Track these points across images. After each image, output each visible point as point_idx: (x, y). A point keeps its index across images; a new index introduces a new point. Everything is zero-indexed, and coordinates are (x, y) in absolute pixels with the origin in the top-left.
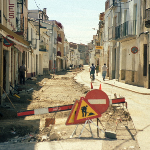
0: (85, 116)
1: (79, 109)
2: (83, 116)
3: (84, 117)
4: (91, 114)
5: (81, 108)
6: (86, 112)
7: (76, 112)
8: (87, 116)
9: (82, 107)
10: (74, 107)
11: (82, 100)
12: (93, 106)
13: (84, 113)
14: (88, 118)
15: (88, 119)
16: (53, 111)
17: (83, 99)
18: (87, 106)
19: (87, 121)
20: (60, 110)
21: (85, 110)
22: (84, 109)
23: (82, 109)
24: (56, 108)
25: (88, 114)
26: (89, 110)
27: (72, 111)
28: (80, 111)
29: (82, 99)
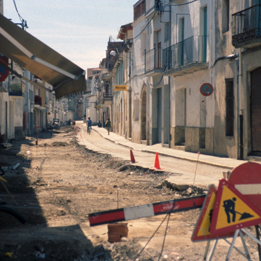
0: (234, 220)
1: (219, 205)
2: (229, 221)
3: (232, 223)
4: (245, 216)
5: (222, 204)
6: (234, 213)
7: (212, 211)
8: (237, 221)
9: (225, 202)
10: (208, 201)
11: (223, 185)
12: (247, 199)
13: (231, 215)
14: (239, 225)
15: (240, 228)
16: (162, 211)
17: (225, 184)
18: (234, 199)
19: (238, 231)
20: (177, 207)
21: (231, 208)
22: (229, 206)
23: (225, 206)
24: (170, 205)
25: (238, 216)
26: (241, 207)
27: (205, 210)
28: (222, 210)
29: (224, 183)
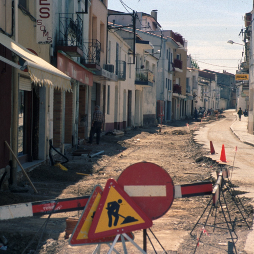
0: (115, 224)
1: (102, 208)
2: (110, 225)
3: (113, 227)
4: (129, 219)
5: (106, 206)
6: (117, 216)
7: (94, 213)
8: (119, 225)
9: (109, 204)
10: (92, 202)
11: (110, 186)
12: (135, 202)
13: (114, 218)
14: (120, 229)
15: (121, 232)
16: (42, 211)
17: (113, 185)
18: (120, 201)
19: (118, 236)
20: (59, 208)
21: (115, 211)
22: (114, 208)
23: (108, 208)
24: (51, 205)
25: (121, 220)
26: (126, 210)
27: (88, 211)
28: (105, 212)
29: (111, 183)
